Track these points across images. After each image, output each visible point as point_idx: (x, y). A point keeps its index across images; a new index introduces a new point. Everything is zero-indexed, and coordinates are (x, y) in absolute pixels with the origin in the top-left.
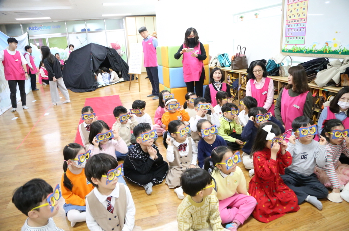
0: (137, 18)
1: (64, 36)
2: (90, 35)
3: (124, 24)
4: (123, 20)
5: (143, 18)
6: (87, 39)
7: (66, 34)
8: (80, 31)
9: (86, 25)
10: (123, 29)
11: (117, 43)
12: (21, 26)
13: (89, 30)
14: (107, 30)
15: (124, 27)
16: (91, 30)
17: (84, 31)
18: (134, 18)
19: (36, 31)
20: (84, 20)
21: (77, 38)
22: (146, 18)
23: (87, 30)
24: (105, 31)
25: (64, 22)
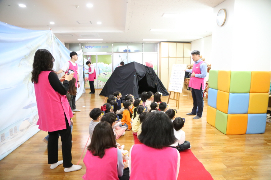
0: (170, 44)
1: (110, 54)
2: (130, 54)
3: (158, 48)
4: (158, 44)
5: (175, 44)
6: (127, 57)
7: (111, 52)
8: (123, 51)
9: (128, 47)
10: (157, 51)
11: (151, 63)
12: (80, 44)
13: (129, 51)
14: (144, 51)
15: (158, 50)
16: (131, 51)
17: (126, 51)
18: (168, 43)
19: (90, 48)
20: (127, 43)
21: (120, 56)
22: (178, 44)
23: (128, 51)
24: (142, 52)
25: (112, 43)
